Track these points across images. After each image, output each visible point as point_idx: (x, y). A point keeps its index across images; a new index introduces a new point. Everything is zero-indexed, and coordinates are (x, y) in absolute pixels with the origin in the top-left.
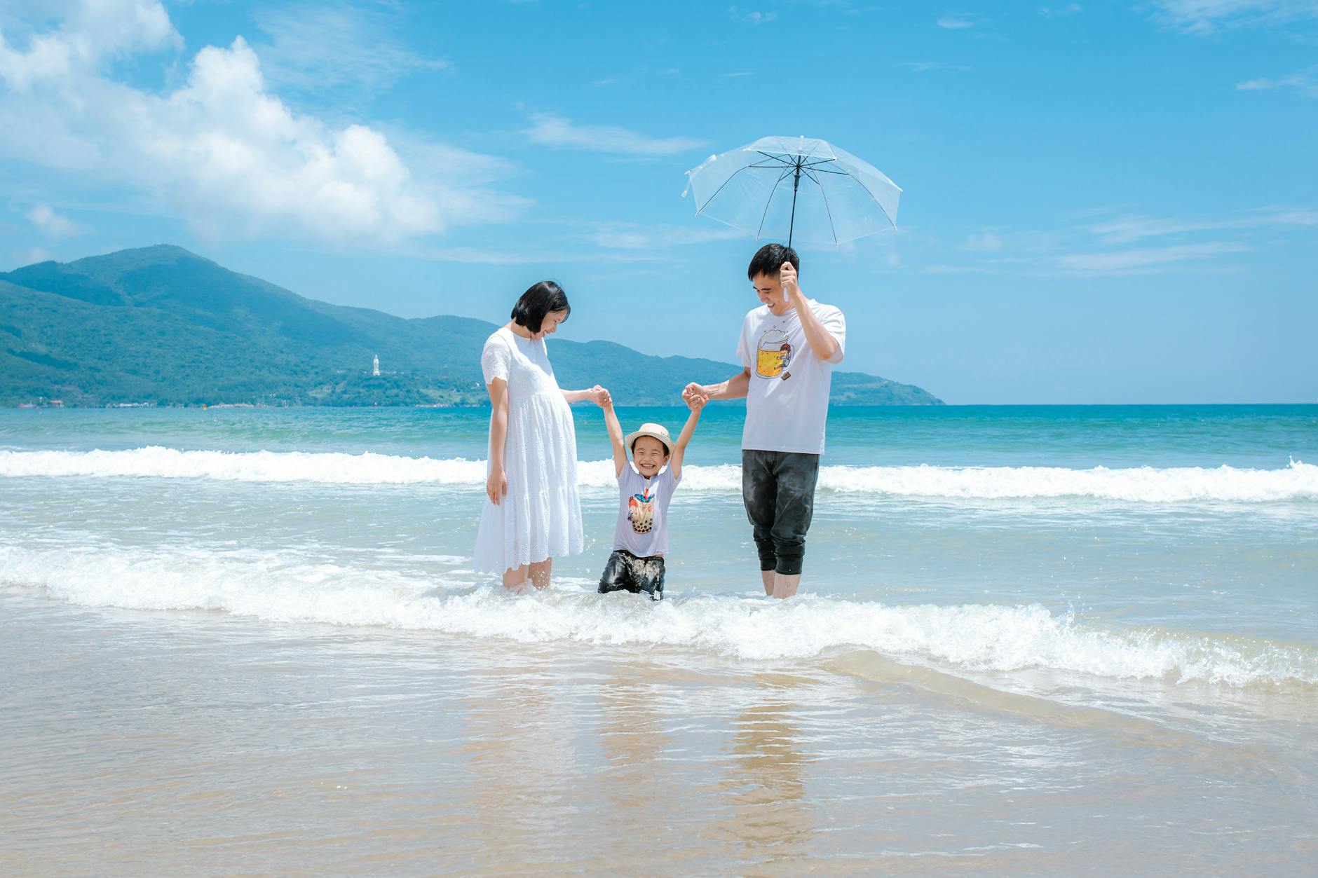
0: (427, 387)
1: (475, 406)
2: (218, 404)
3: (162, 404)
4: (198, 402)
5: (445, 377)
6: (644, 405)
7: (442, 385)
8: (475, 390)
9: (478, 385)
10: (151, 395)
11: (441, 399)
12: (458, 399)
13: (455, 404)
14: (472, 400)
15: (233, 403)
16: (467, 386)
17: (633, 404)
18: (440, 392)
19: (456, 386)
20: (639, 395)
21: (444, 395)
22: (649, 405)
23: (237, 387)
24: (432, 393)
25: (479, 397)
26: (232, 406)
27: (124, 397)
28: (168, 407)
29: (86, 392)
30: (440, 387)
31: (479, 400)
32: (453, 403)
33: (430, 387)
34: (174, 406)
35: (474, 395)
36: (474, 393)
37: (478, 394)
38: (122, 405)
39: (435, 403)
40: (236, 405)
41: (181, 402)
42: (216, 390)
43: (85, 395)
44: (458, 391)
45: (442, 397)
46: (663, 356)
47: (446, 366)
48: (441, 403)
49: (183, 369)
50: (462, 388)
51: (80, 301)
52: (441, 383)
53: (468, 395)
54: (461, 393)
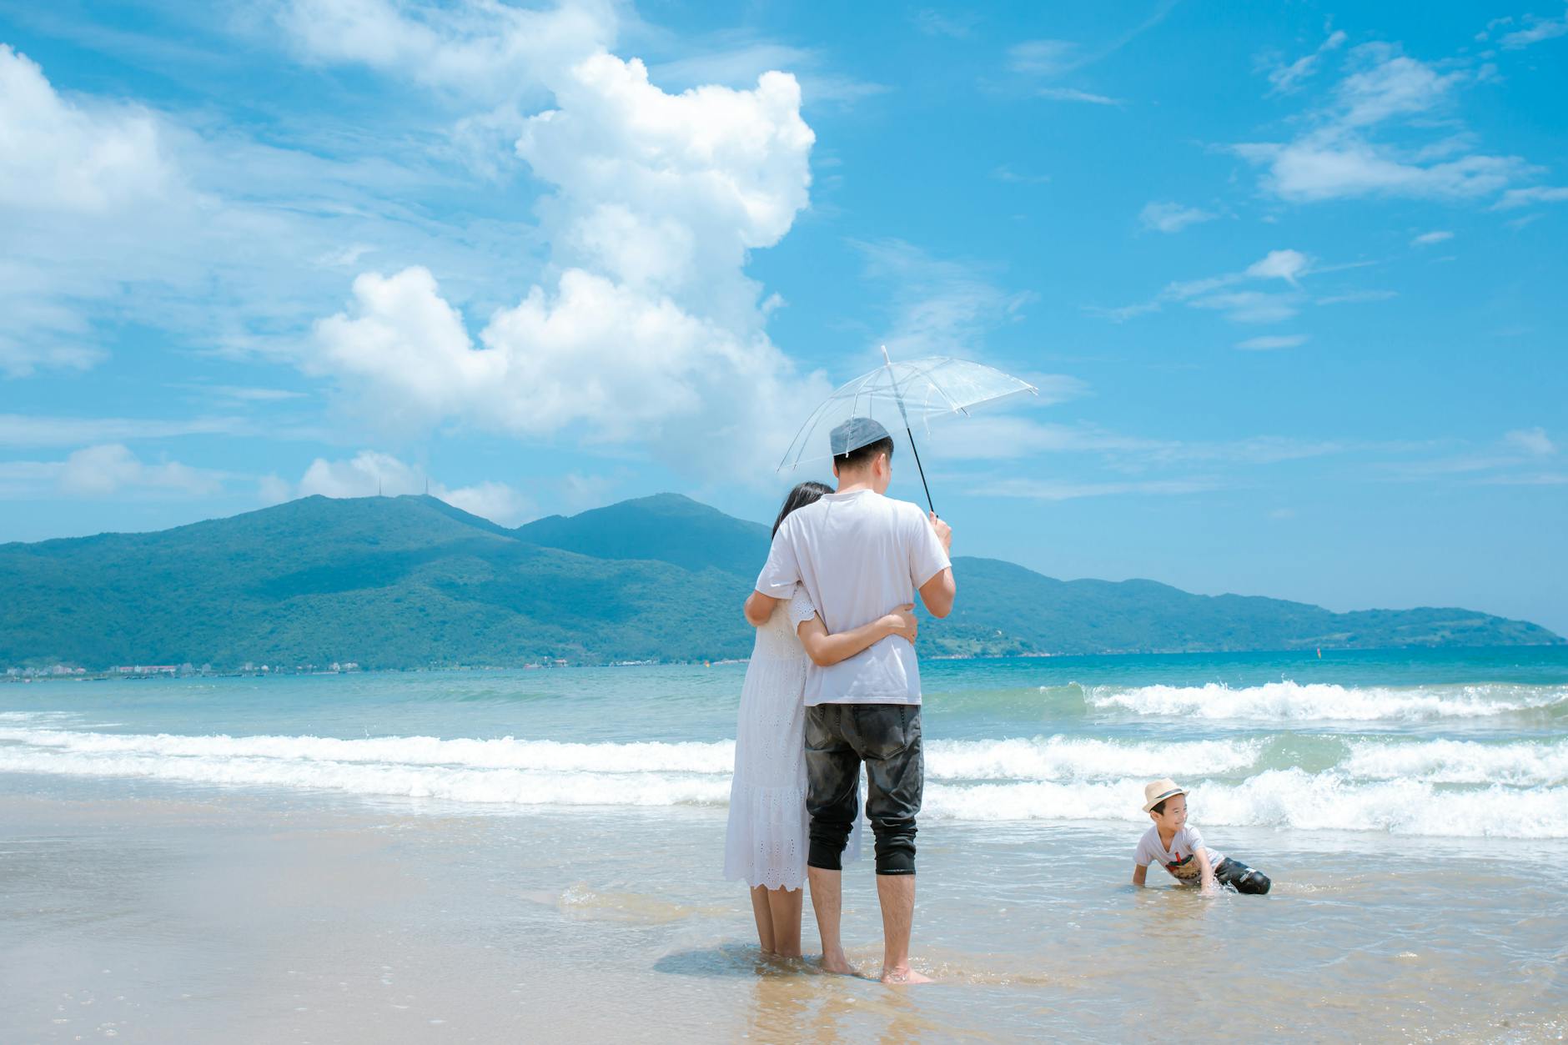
0: (943, 636)
1: (997, 656)
2: (721, 660)
3: (665, 661)
4: (701, 658)
5: (963, 625)
6: (1191, 652)
7: (960, 634)
8: (996, 639)
9: (1000, 633)
10: (654, 653)
11: (959, 650)
12: (978, 649)
13: (975, 654)
14: (994, 650)
15: (737, 659)
16: (987, 634)
17: (1179, 651)
18: (958, 642)
19: (975, 634)
20: (1185, 640)
21: (962, 644)
22: (1198, 651)
23: (741, 642)
24: (949, 643)
25: (1002, 646)
26: (736, 661)
27: (627, 655)
28: (671, 664)
29: (590, 650)
30: (958, 636)
31: (1002, 650)
32: (972, 654)
33: (947, 636)
34: (677, 663)
35: (996, 644)
36: (997, 642)
37: (1000, 643)
38: (625, 663)
39: (953, 654)
40: (741, 660)
41: (683, 659)
42: (720, 645)
43: (589, 654)
44: (978, 640)
45: (960, 647)
46: (1212, 595)
47: (964, 613)
48: (960, 654)
49: (685, 623)
50: (983, 637)
51: (583, 556)
52: (958, 631)
53: (989, 644)
54: (982, 642)
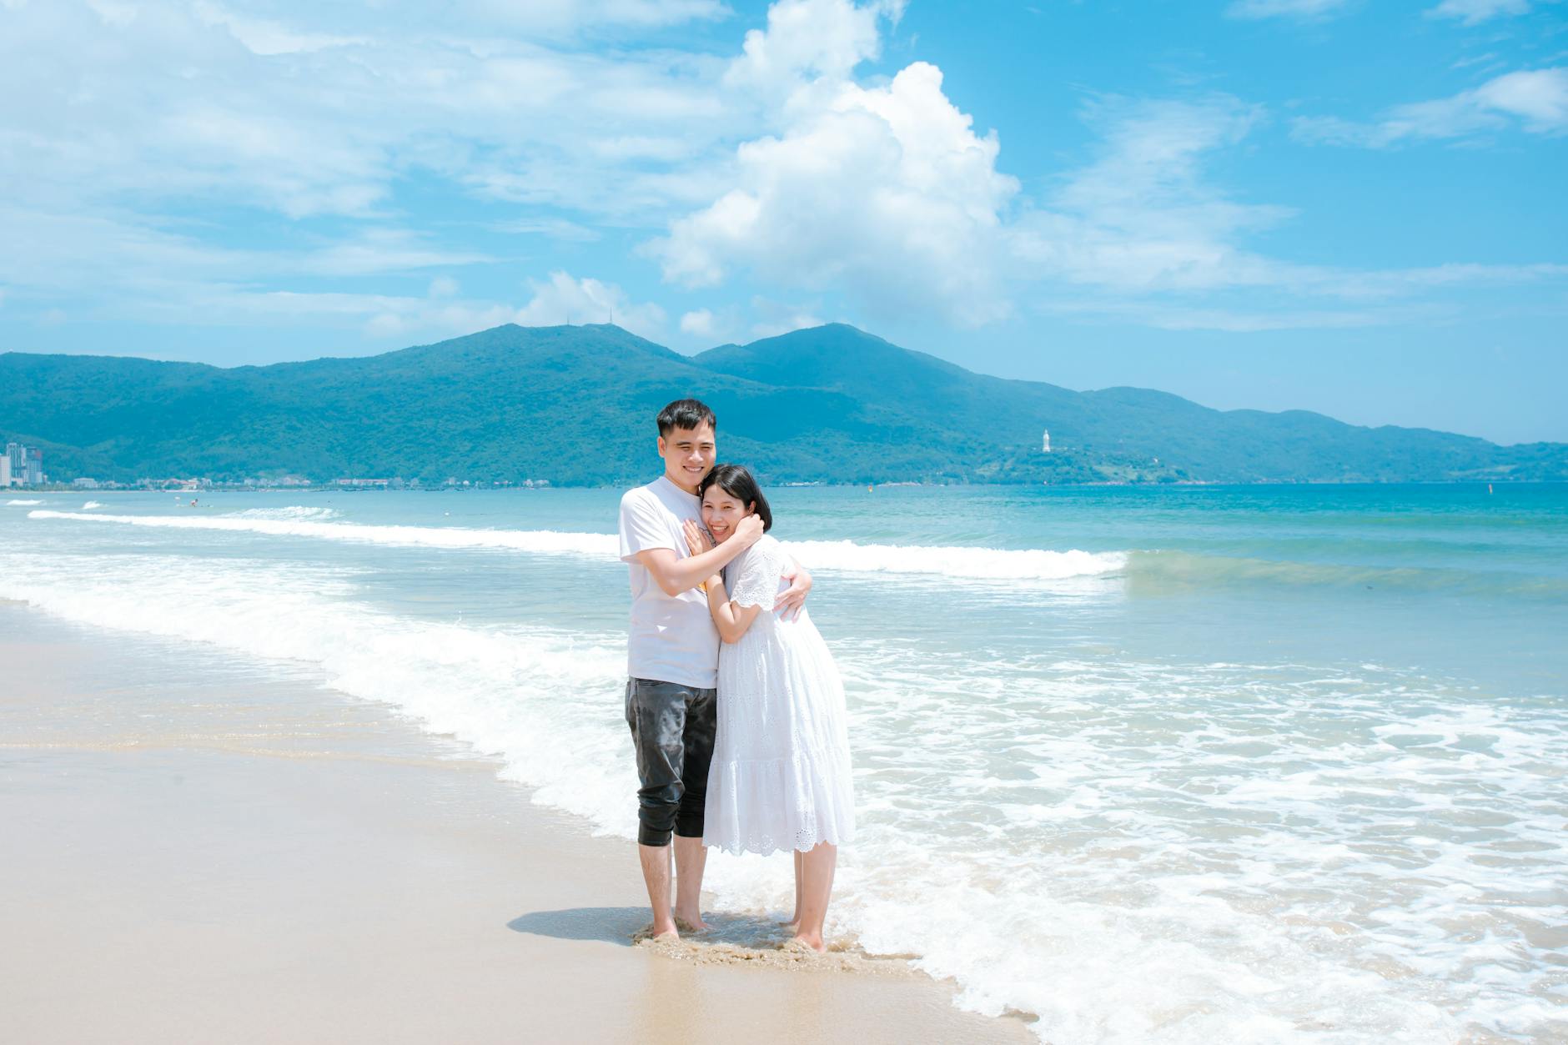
0: (1100, 463)
1: (1153, 483)
2: (885, 482)
3: (832, 482)
4: (867, 480)
5: (1120, 453)
6: (1348, 482)
7: (1116, 461)
8: (1152, 467)
9: (1156, 460)
10: (821, 475)
11: (1116, 477)
12: (1134, 476)
13: (1132, 481)
14: (1150, 477)
15: (900, 481)
16: (1144, 462)
17: (1336, 481)
18: (1115, 469)
19: (1132, 462)
20: (1342, 471)
21: (1118, 472)
22: (1355, 482)
23: (903, 466)
24: (1106, 469)
25: (1157, 474)
26: (898, 484)
27: (796, 476)
28: (838, 486)
29: (760, 471)
30: (1114, 463)
31: (1158, 477)
32: (1128, 480)
33: (1104, 463)
34: (843, 484)
35: (1152, 472)
36: (1152, 469)
37: (1156, 471)
38: (794, 484)
39: (1109, 481)
40: (904, 483)
41: (849, 481)
42: (884, 468)
43: (761, 475)
44: (1134, 467)
45: (1116, 474)
46: (1372, 426)
47: (1121, 441)
48: (1116, 480)
49: (851, 448)
50: (1139, 465)
51: (756, 383)
52: (1115, 459)
53: (1145, 472)
54: (1138, 469)
